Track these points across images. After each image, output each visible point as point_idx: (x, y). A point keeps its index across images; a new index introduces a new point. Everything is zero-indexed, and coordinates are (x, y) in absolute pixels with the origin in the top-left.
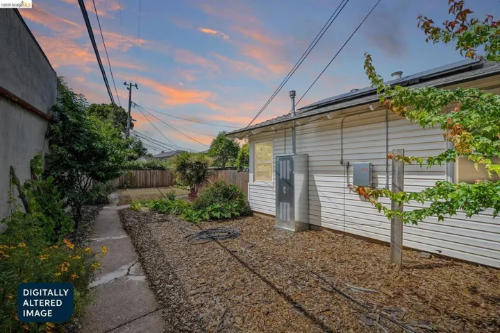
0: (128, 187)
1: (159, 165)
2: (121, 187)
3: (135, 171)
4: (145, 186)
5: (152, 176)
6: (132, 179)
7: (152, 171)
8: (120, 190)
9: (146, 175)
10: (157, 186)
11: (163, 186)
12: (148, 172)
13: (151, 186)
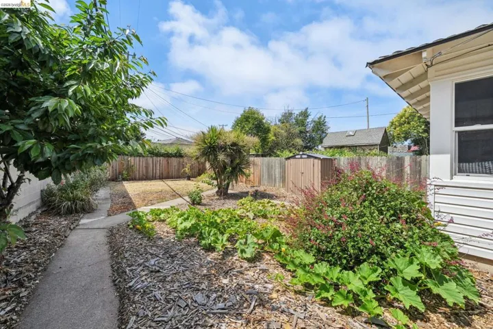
0: (124, 179)
1: (163, 151)
2: (116, 179)
3: (133, 158)
4: (146, 178)
5: (154, 165)
6: (129, 168)
7: (155, 158)
8: (112, 184)
9: (147, 163)
10: (162, 178)
11: (169, 177)
12: (150, 160)
13: (153, 178)
